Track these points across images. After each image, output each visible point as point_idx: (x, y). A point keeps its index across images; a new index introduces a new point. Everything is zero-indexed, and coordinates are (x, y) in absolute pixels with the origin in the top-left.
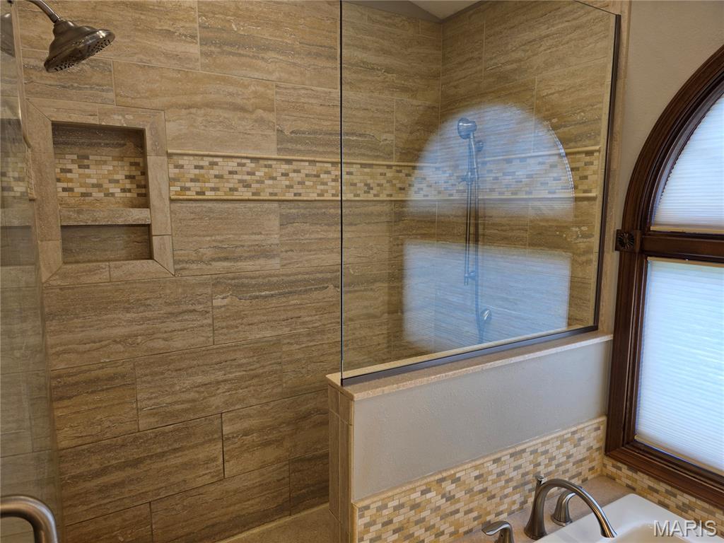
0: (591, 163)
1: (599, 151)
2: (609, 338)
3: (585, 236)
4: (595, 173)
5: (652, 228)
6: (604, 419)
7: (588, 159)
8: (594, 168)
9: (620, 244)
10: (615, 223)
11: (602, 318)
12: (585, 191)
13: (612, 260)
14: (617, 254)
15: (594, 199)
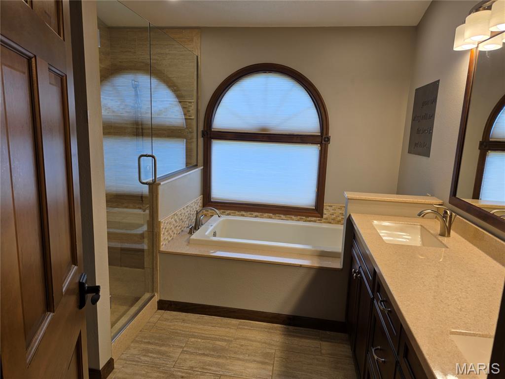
0: (191, 106)
1: (193, 102)
2: (202, 167)
3: (191, 132)
4: (192, 110)
5: (212, 130)
6: (202, 196)
7: (190, 104)
8: (192, 108)
9: (203, 135)
10: (201, 128)
11: (199, 161)
12: (189, 116)
13: (201, 140)
14: (202, 139)
15: (193, 119)
